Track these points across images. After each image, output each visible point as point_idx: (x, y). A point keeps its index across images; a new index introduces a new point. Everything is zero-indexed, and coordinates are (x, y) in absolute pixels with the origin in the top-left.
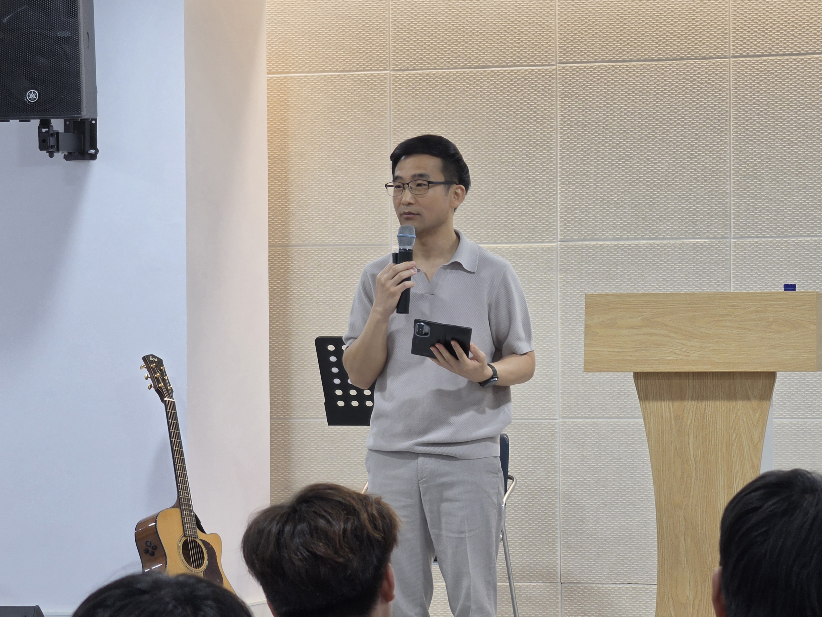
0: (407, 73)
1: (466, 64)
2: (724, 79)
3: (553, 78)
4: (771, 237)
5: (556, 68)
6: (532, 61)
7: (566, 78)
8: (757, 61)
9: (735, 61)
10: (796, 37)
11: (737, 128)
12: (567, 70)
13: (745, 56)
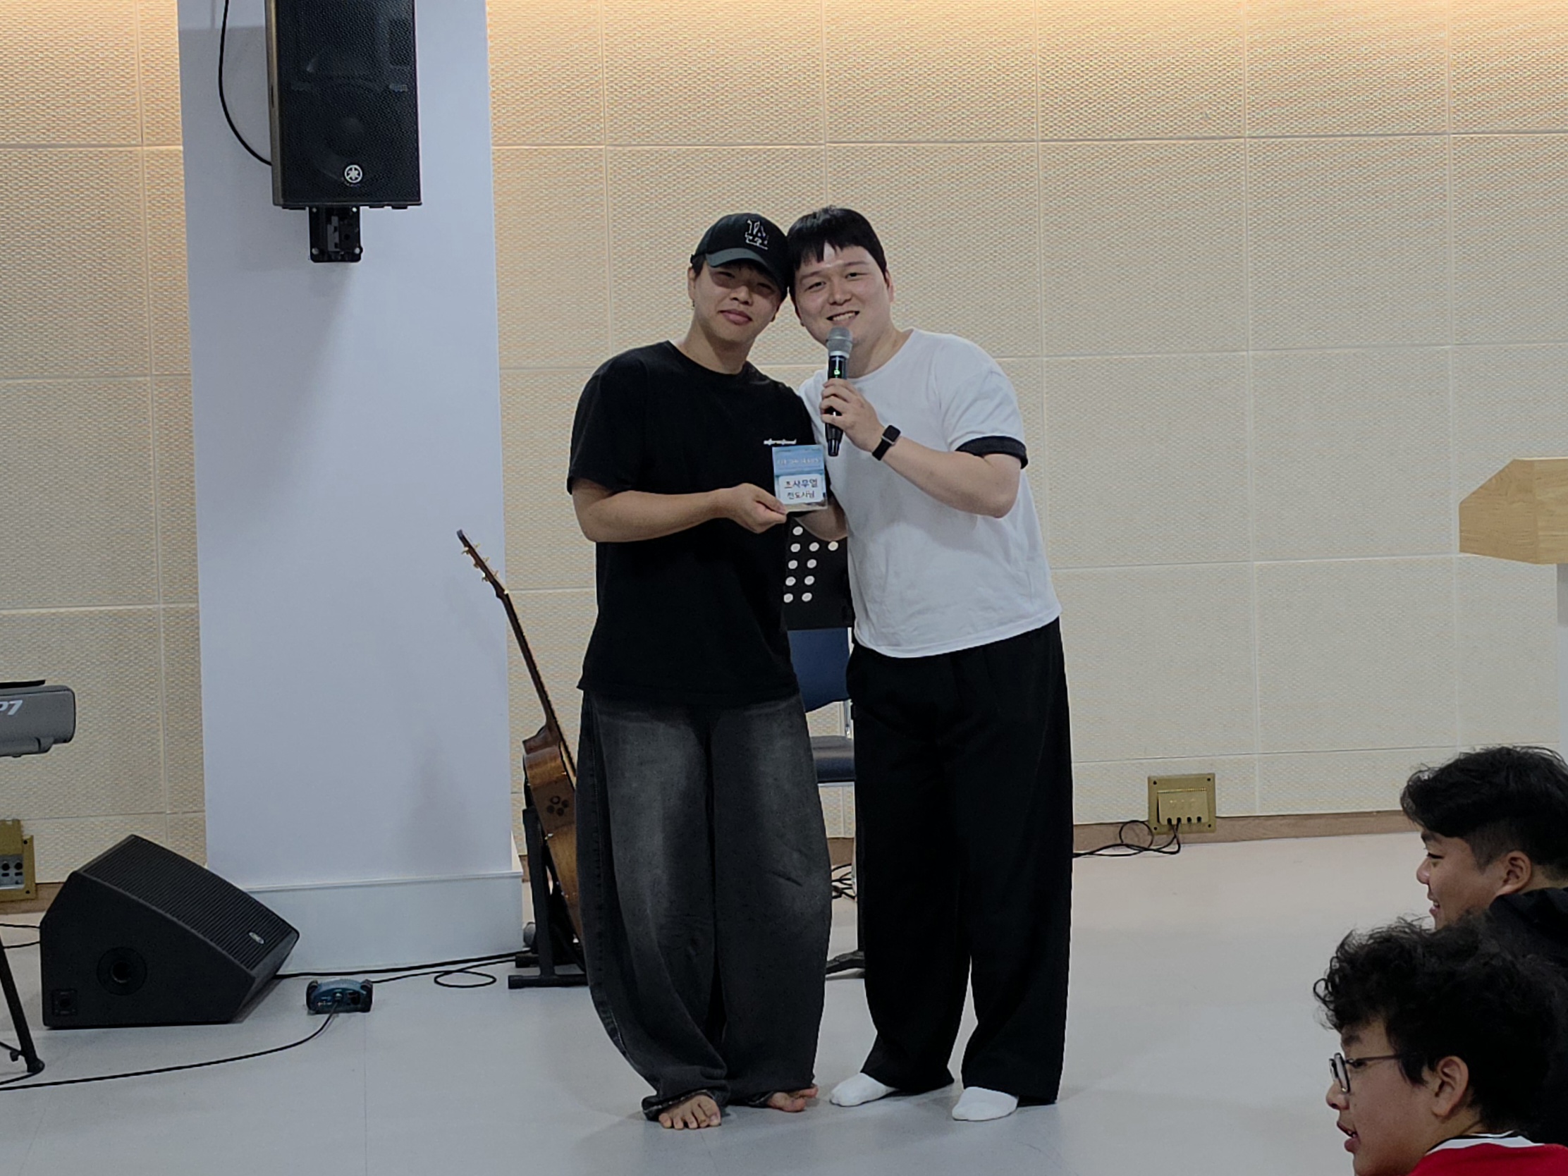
0: (629, 148)
1: (708, 140)
2: (1032, 166)
3: (822, 161)
4: (1090, 355)
5: (825, 149)
6: (795, 139)
7: (839, 161)
8: (1071, 146)
9: (1044, 146)
10: (1115, 119)
11: (1048, 225)
12: (839, 151)
13: (1056, 140)
